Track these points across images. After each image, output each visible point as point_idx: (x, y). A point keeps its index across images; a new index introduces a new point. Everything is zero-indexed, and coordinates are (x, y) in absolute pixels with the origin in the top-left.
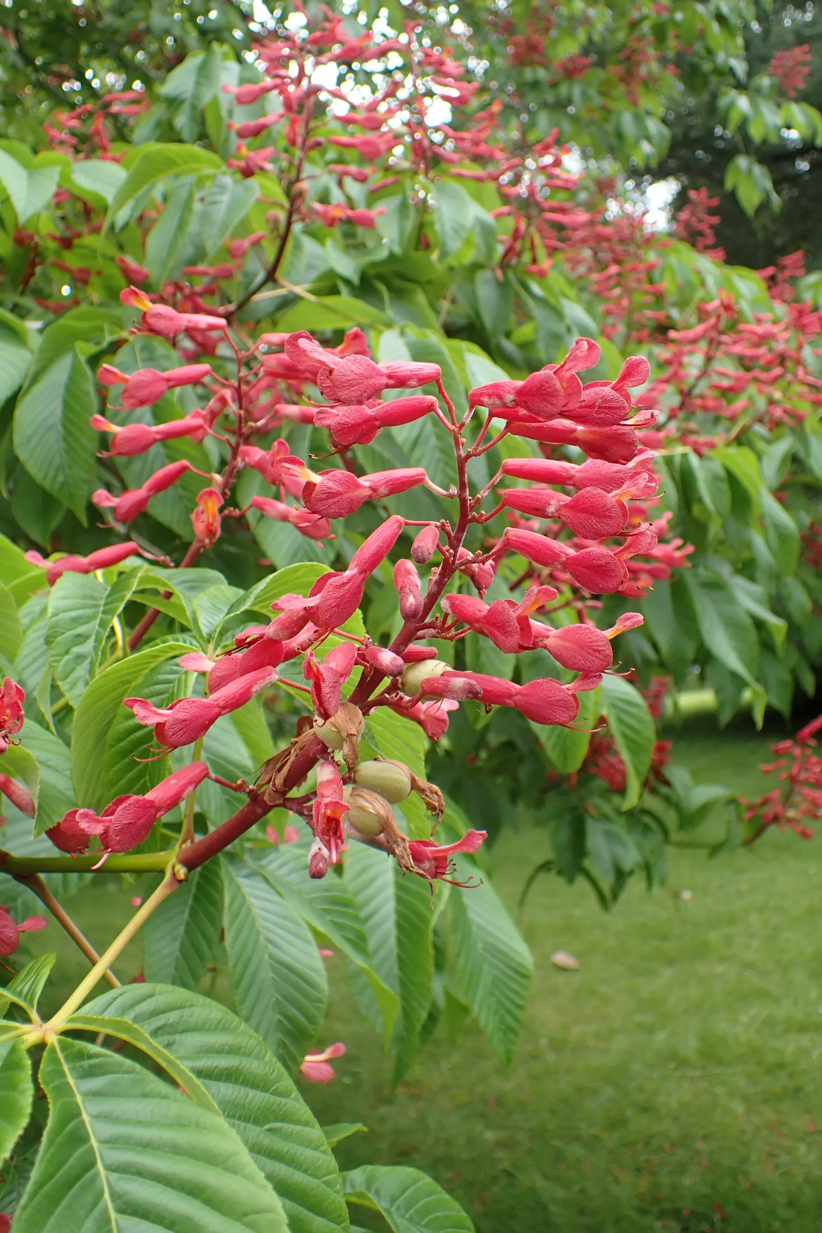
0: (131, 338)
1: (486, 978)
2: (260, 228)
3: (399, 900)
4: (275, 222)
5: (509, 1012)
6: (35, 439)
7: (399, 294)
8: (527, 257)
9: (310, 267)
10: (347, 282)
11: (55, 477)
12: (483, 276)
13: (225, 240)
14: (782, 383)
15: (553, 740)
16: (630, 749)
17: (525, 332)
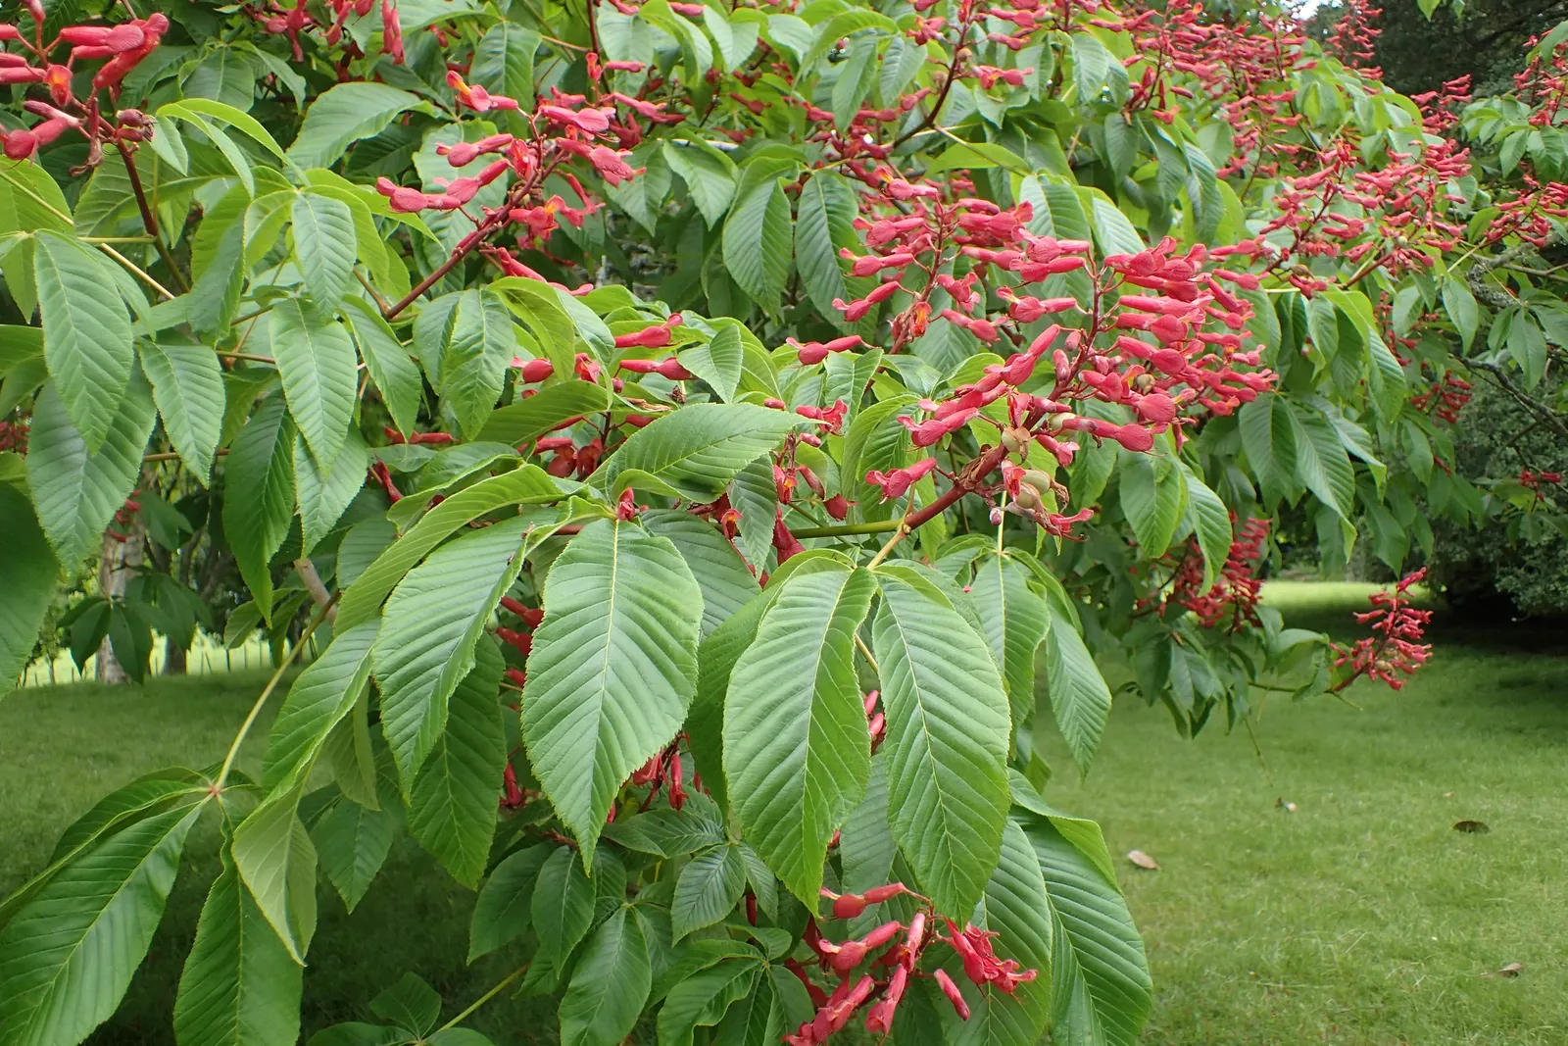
0: (813, 172)
1: (1073, 706)
2: (925, 85)
3: (1008, 634)
4: (941, 82)
5: (1088, 733)
6: (740, 253)
7: (1036, 136)
8: (1155, 102)
9: (958, 106)
10: (992, 125)
11: (755, 284)
12: (1114, 118)
13: (898, 96)
14: (1411, 226)
15: (1143, 529)
16: (1208, 545)
17: (1149, 169)
